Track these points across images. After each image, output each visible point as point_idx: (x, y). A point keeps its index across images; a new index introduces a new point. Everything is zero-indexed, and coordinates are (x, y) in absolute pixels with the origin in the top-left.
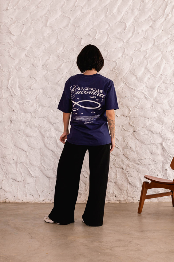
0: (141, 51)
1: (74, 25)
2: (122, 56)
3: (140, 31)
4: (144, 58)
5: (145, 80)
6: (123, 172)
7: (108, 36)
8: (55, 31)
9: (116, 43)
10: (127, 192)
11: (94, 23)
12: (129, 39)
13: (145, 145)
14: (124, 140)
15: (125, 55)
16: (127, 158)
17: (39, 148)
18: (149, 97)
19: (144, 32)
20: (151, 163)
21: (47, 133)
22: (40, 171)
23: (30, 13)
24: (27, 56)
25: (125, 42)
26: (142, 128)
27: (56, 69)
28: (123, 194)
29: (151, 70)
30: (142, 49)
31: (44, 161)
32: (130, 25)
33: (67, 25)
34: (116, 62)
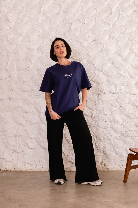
0: (126, 34)
1: (65, 12)
3: (125, 15)
4: (129, 39)
5: (130, 60)
6: (111, 144)
7: (96, 20)
8: (48, 18)
9: (103, 27)
10: (115, 161)
11: (83, 9)
12: (115, 23)
13: (131, 118)
14: (112, 115)
15: (111, 38)
16: (114, 130)
18: (134, 76)
19: (129, 16)
20: (136, 135)
21: (42, 110)
22: (37, 143)
23: (26, 2)
24: (23, 41)
25: (111, 25)
26: (128, 103)
28: (111, 163)
29: (135, 51)
30: (126, 32)
31: (40, 134)
32: (115, 11)
33: (59, 12)
34: (104, 44)
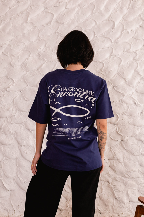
0: (130, 52)
1: (58, 22)
2: (110, 57)
3: (129, 30)
4: (134, 59)
5: (135, 83)
6: (109, 186)
7: (95, 34)
8: (36, 28)
9: (103, 42)
10: (113, 208)
11: (79, 20)
12: (118, 38)
13: (134, 155)
14: (111, 151)
15: (113, 56)
16: (114, 170)
17: (15, 157)
18: (139, 103)
19: (134, 32)
20: (140, 176)
21: (24, 142)
22: (15, 183)
23: (10, 8)
24: (4, 54)
25: (113, 41)
26: (131, 137)
27: (36, 69)
28: (109, 210)
29: (141, 73)
30: (131, 50)
31: (20, 172)
32: (118, 24)
33: (50, 22)
34: (103, 63)
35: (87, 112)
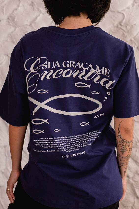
2: (133, 5)
17: (3, 145)
35: (98, 106)
